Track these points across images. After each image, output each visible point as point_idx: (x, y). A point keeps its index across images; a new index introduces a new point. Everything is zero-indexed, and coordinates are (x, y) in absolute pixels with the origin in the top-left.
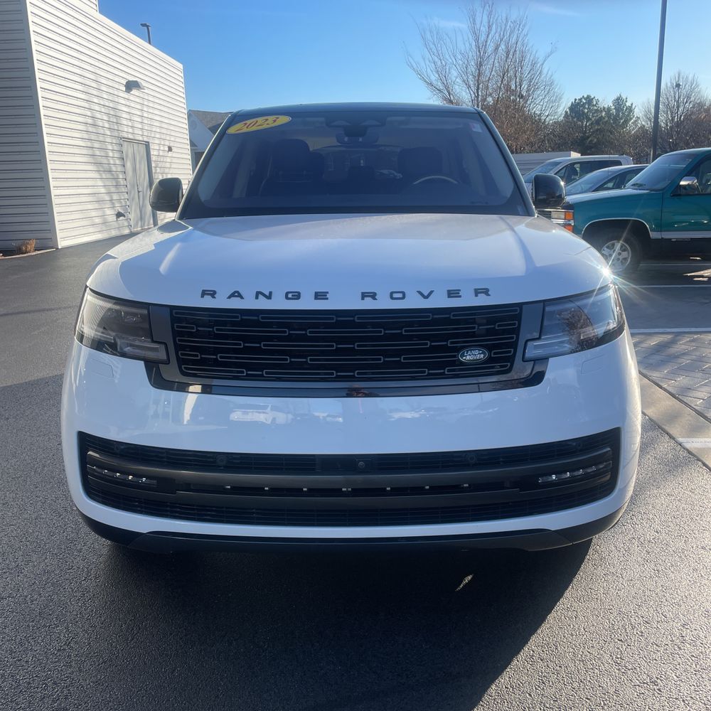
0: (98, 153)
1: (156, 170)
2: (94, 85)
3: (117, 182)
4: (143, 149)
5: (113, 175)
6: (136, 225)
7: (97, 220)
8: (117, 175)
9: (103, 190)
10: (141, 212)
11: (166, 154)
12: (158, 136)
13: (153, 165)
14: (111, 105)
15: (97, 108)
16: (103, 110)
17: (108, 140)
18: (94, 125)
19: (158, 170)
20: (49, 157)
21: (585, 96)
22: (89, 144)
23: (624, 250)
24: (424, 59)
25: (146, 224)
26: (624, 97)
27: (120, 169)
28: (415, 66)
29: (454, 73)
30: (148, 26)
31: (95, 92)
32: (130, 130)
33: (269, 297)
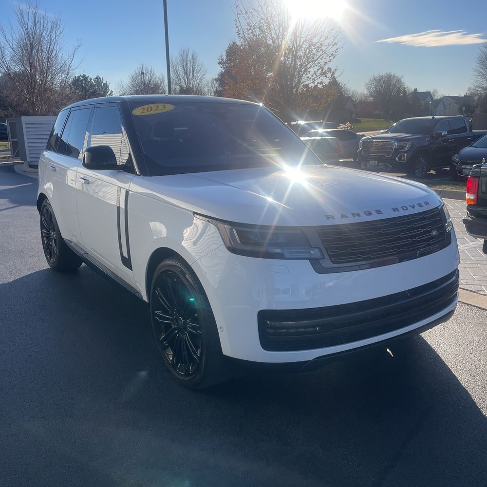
21: (82, 75)
26: (101, 77)
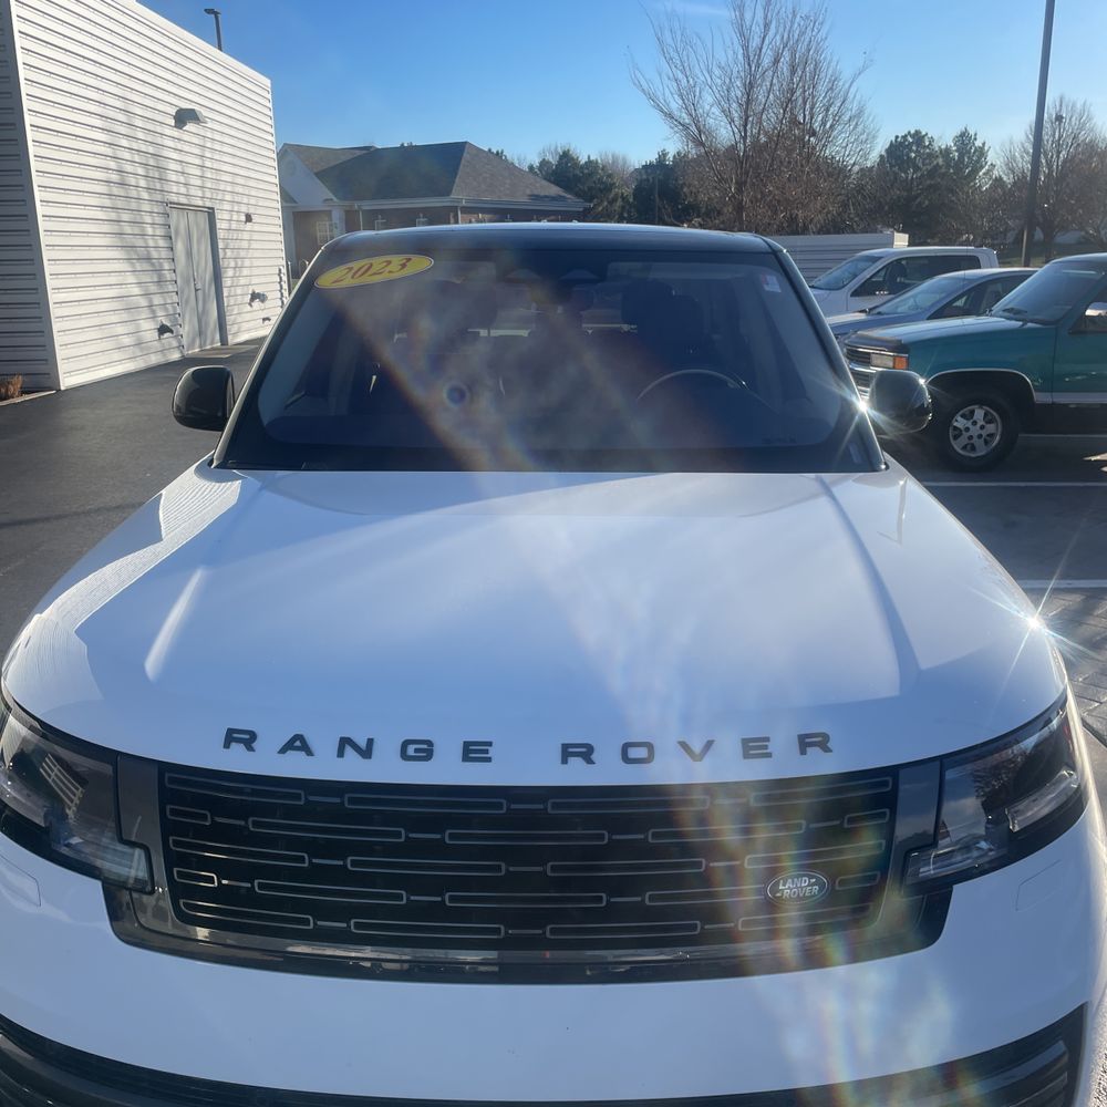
0: (128, 229)
1: (225, 254)
2: (121, 117)
3: (160, 276)
4: (203, 220)
5: (153, 264)
6: (191, 345)
7: (127, 340)
8: (161, 264)
9: (136, 290)
10: (199, 321)
11: (242, 226)
12: (228, 197)
13: (221, 245)
14: (151, 150)
15: (127, 155)
16: (137, 159)
17: (146, 207)
18: (122, 184)
19: (229, 253)
20: (44, 239)
21: (912, 132)
22: (113, 216)
23: (989, 422)
24: (660, 75)
25: (208, 342)
26: (972, 133)
27: (164, 254)
28: (645, 86)
29: (708, 98)
30: (216, 14)
31: (123, 130)
32: (183, 190)
33: (366, 752)
